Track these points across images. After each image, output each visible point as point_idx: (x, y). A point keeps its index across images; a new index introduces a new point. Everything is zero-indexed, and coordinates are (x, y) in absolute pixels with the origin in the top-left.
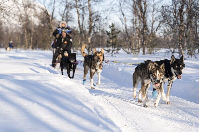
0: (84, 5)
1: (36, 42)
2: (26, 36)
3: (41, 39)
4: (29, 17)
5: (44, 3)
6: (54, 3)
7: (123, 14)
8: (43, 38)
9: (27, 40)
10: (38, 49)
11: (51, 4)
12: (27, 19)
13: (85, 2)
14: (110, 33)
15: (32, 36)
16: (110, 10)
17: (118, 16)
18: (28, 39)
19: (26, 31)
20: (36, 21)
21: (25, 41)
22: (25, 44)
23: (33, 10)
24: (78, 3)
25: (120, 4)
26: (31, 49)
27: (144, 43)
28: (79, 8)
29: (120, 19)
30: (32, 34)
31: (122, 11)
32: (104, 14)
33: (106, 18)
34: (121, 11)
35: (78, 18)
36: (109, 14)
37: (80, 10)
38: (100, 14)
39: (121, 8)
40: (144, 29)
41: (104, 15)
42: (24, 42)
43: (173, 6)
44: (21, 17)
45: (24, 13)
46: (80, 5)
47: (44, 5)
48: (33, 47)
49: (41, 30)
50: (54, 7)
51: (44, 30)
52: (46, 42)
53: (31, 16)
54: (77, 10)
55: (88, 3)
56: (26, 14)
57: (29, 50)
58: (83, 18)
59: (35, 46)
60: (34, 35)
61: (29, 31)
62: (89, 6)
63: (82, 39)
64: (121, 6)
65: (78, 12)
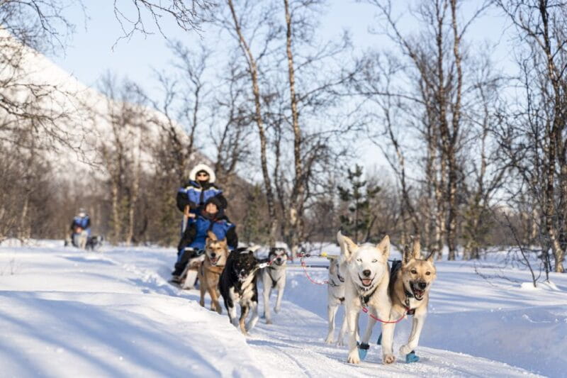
0: (280, 115)
1: (146, 223)
2: (115, 205)
3: (160, 213)
4: (128, 149)
5: (165, 108)
6: (196, 109)
7: (395, 143)
8: (163, 211)
9: (119, 218)
10: (148, 243)
11: (187, 110)
12: (121, 157)
13: (283, 106)
14: (351, 195)
15: (133, 205)
16: (354, 128)
17: (381, 147)
18: (123, 215)
19: (115, 191)
20: (146, 163)
21: (113, 220)
22: (113, 228)
23: (137, 131)
24: (264, 110)
25: (387, 115)
26: (129, 243)
27: (453, 226)
28: (264, 122)
29: (387, 156)
30: (134, 199)
31: (391, 134)
32: (337, 140)
33: (344, 153)
34: (389, 135)
35: (263, 150)
36: (351, 142)
37: (267, 129)
38: (327, 139)
39: (390, 125)
40: (452, 184)
41: (336, 143)
42: (110, 223)
43: (529, 114)
44: (103, 150)
45: (112, 137)
46: (269, 114)
47: (166, 115)
48: (137, 239)
49: (161, 188)
50: (195, 119)
51: (168, 189)
52: (173, 222)
53: (133, 146)
54: (261, 128)
55: (292, 109)
56: (118, 140)
57: (123, 246)
58: (278, 153)
59: (142, 233)
60: (138, 201)
61: (126, 190)
62: (296, 115)
63: (272, 213)
64: (388, 119)
65: (261, 134)
